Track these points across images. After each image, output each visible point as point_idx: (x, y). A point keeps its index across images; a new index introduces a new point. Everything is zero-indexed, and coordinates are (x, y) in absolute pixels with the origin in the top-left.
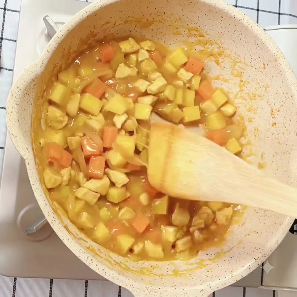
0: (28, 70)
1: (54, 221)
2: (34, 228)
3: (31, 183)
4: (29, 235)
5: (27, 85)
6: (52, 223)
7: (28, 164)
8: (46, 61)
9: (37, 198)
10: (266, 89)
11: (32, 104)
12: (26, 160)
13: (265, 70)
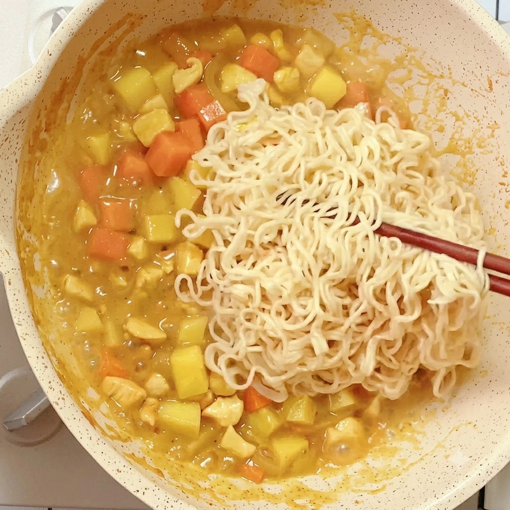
1: (61, 399)
2: (23, 417)
3: (15, 321)
4: (11, 431)
6: (57, 404)
7: (10, 283)
8: (45, 73)
9: (27, 354)
10: (493, 131)
11: (16, 161)
12: (6, 273)
13: (492, 92)
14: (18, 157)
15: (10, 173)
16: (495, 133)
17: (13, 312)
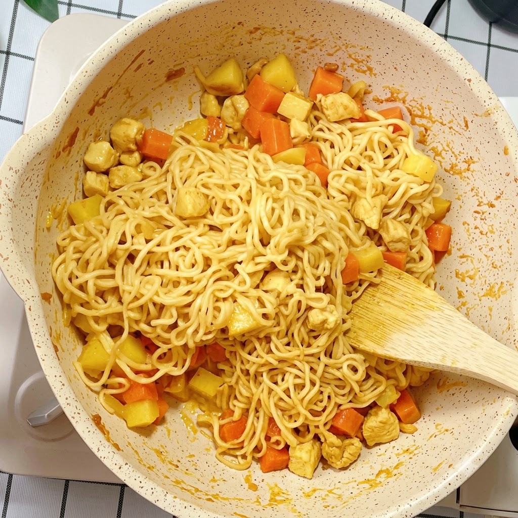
0: (29, 136)
3: (35, 344)
5: (28, 163)
7: (30, 309)
8: (62, 119)
10: (469, 166)
11: (36, 197)
12: (26, 301)
13: (468, 130)
14: (38, 193)
15: (31, 208)
16: (470, 167)
17: (33, 335)
